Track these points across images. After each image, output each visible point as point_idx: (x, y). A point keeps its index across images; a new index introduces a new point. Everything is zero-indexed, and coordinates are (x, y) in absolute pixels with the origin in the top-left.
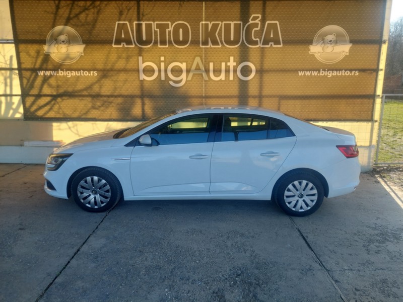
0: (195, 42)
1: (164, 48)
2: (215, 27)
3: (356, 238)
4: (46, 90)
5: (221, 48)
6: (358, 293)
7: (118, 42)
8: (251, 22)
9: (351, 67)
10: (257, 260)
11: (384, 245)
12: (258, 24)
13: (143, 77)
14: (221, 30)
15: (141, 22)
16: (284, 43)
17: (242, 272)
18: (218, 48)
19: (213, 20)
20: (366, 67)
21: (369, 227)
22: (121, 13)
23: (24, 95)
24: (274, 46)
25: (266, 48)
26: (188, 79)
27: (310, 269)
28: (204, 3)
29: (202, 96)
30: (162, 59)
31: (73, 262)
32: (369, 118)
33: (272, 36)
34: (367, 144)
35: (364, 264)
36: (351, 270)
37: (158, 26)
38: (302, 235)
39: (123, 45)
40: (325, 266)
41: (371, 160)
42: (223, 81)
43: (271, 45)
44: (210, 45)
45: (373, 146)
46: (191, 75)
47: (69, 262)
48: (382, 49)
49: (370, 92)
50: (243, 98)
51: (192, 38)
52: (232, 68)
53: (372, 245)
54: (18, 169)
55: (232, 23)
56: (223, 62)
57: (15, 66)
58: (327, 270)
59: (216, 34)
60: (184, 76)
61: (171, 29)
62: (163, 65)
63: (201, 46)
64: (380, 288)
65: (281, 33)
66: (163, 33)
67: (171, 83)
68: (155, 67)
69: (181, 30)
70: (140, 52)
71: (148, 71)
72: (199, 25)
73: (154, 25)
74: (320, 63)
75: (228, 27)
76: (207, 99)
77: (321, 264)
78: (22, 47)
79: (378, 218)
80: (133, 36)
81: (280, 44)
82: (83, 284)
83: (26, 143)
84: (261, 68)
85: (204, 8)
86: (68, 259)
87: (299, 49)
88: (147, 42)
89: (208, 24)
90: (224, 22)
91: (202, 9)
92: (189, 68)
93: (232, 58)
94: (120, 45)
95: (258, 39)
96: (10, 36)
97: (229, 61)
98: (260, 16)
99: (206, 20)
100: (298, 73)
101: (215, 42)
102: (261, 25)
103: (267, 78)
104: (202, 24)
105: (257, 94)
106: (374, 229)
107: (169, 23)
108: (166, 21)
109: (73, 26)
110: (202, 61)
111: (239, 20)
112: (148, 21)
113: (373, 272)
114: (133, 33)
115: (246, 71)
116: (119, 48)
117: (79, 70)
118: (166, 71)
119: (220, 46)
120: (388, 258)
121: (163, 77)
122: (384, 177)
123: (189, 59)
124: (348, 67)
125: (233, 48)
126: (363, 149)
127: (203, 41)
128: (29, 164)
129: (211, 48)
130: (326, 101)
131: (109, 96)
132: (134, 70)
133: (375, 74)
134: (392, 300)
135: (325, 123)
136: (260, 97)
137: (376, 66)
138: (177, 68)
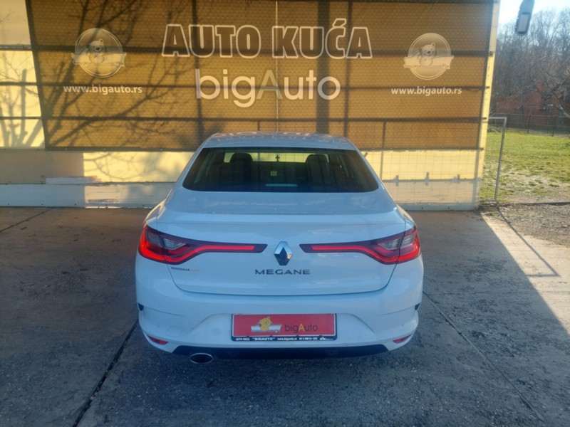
0: (266, 52)
1: (227, 58)
2: (291, 32)
3: (457, 269)
4: (72, 111)
5: (298, 59)
6: (456, 310)
7: (169, 50)
8: (334, 27)
9: (453, 84)
11: (485, 274)
12: (343, 30)
13: (203, 95)
14: (297, 37)
15: (198, 26)
16: (375, 53)
18: (295, 59)
19: (288, 25)
20: (470, 84)
21: (471, 260)
22: (170, 15)
23: (45, 119)
24: (362, 58)
25: (353, 60)
26: (258, 98)
28: (277, 2)
29: (275, 118)
32: (474, 145)
33: (359, 45)
34: (472, 177)
35: (464, 290)
36: (451, 294)
37: (220, 30)
39: (176, 54)
41: (477, 196)
42: (301, 100)
43: (359, 56)
44: (285, 56)
45: (479, 179)
46: (261, 92)
48: (489, 62)
49: (475, 114)
50: (322, 122)
51: (262, 46)
52: (311, 84)
53: (473, 275)
54: (42, 213)
55: (312, 29)
56: (301, 76)
57: (32, 77)
58: (426, 294)
59: (292, 42)
60: (252, 93)
61: (236, 34)
62: (226, 80)
63: (274, 57)
64: (478, 306)
65: (371, 41)
66: (226, 40)
67: (237, 102)
68: (216, 83)
69: (248, 37)
70: (197, 64)
71: (207, 87)
72: (271, 30)
73: (215, 28)
74: (417, 78)
75: (306, 33)
76: (282, 123)
78: (43, 55)
79: (481, 253)
80: (189, 45)
81: (369, 55)
83: (48, 180)
84: (347, 85)
85: (277, 9)
87: (392, 61)
88: (206, 51)
89: (282, 29)
90: (302, 27)
91: (275, 10)
92: (258, 84)
93: (311, 72)
94: (172, 53)
95: (343, 49)
96: (27, 41)
97: (308, 76)
98: (345, 20)
99: (279, 24)
101: (291, 52)
102: (346, 31)
103: (354, 96)
104: (275, 29)
105: (342, 117)
106: (477, 261)
107: (234, 27)
108: (230, 24)
109: (110, 29)
110: (275, 76)
111: (319, 25)
112: (206, 24)
113: (472, 295)
114: (187, 39)
115: (328, 88)
116: (171, 58)
117: (118, 86)
118: (230, 87)
119: (297, 57)
120: (488, 284)
121: (226, 96)
122: (491, 215)
123: (259, 72)
124: (449, 84)
125: (313, 60)
126: (468, 183)
127: (277, 50)
128: (53, 208)
129: (285, 59)
130: (424, 125)
131: (157, 119)
132: (189, 86)
133: (480, 92)
134: (488, 314)
135: (423, 152)
136: (346, 121)
137: (482, 83)
138: (243, 84)
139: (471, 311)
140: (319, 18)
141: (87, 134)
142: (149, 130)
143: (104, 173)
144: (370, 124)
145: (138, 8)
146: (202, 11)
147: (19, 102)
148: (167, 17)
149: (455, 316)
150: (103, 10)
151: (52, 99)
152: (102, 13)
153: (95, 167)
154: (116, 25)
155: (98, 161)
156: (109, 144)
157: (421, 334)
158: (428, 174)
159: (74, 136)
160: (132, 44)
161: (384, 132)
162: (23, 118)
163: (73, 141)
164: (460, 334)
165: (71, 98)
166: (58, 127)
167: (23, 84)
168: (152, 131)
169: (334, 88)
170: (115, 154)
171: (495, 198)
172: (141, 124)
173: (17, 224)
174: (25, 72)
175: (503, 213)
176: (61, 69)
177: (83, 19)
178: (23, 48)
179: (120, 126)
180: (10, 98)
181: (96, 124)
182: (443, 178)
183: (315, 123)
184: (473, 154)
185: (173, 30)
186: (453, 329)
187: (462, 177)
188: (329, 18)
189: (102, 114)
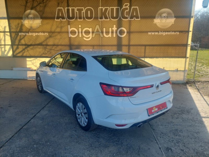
0: (96, 18)
1: (80, 21)
2: (106, 10)
4: (23, 42)
5: (109, 21)
6: (162, 134)
7: (58, 18)
8: (124, 7)
9: (175, 30)
11: (181, 115)
12: (128, 8)
13: (70, 35)
14: (109, 11)
15: (69, 8)
16: (141, 18)
18: (108, 21)
19: (105, 7)
20: (182, 30)
21: (177, 108)
22: (58, 4)
23: (12, 45)
24: (136, 19)
25: (132, 20)
26: (93, 37)
29: (100, 45)
31: (32, 121)
32: (184, 56)
33: (135, 14)
34: (183, 69)
35: (169, 123)
36: (162, 125)
37: (78, 10)
39: (61, 19)
40: (150, 124)
42: (110, 37)
43: (134, 19)
44: (104, 19)
46: (94, 34)
47: (30, 120)
48: (191, 20)
49: (185, 43)
50: (119, 46)
51: (94, 16)
52: (115, 31)
53: (175, 115)
54: (10, 81)
55: (115, 8)
56: (110, 28)
57: (7, 29)
59: (107, 14)
60: (91, 35)
61: (84, 11)
62: (80, 29)
63: (99, 20)
64: (173, 133)
65: (139, 12)
66: (80, 13)
67: (84, 38)
68: (76, 30)
69: (89, 12)
70: (69, 23)
71: (73, 32)
72: (98, 9)
74: (159, 28)
75: (112, 10)
76: (102, 47)
78: (11, 21)
79: (182, 104)
80: (66, 16)
81: (139, 19)
82: (35, 129)
83: (14, 69)
84: (130, 31)
86: (30, 119)
87: (149, 21)
88: (73, 18)
89: (102, 8)
90: (111, 8)
91: (99, 1)
92: (93, 31)
93: (115, 26)
94: (59, 19)
95: (128, 16)
96: (5, 16)
97: (113, 27)
98: (129, 4)
99: (101, 7)
100: (148, 33)
101: (106, 18)
102: (129, 9)
103: (132, 36)
104: (100, 8)
105: (127, 44)
107: (83, 8)
108: (82, 7)
109: (36, 11)
110: (100, 27)
111: (118, 6)
112: (72, 7)
113: (172, 126)
114: (65, 13)
115: (122, 32)
116: (59, 21)
117: (39, 32)
118: (82, 32)
119: (109, 20)
120: (181, 121)
121: (80, 36)
122: (191, 86)
123: (93, 26)
124: (173, 30)
125: (115, 21)
126: (181, 72)
127: (100, 17)
128: (16, 79)
129: (104, 21)
130: (163, 47)
131: (54, 45)
132: (66, 32)
133: (187, 33)
134: (177, 137)
135: (162, 58)
136: (129, 46)
137: (188, 30)
138: (87, 31)
139: (169, 135)
140: (118, 3)
141: (28, 51)
142: (51, 49)
143: (35, 66)
144: (139, 47)
145: (46, 2)
146: (70, 3)
147: (3, 39)
148: (57, 5)
149: (160, 138)
150: (33, 3)
151: (15, 38)
152: (33, 4)
153: (31, 63)
154: (38, 8)
155: (32, 61)
156: (36, 55)
158: (164, 68)
159: (23, 51)
160: (44, 15)
161: (145, 50)
162: (5, 45)
163: (23, 54)
164: (160, 148)
165: (22, 37)
166: (17, 48)
167: (4, 32)
168: (52, 50)
169: (124, 32)
170: (38, 59)
171: (194, 78)
172: (48, 47)
174: (5, 27)
175: (196, 85)
176: (18, 26)
177: (26, 6)
178: (4, 18)
179: (40, 48)
181: (31, 47)
182: (170, 70)
183: (116, 47)
184: (184, 59)
185: (59, 10)
186: (157, 145)
187: (179, 69)
188: (122, 3)
189: (33, 44)
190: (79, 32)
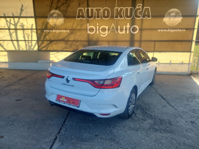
0: (112, 17)
1: (98, 20)
2: (121, 10)
3: (183, 97)
4: (47, 38)
6: (184, 112)
7: (79, 17)
9: (182, 28)
10: (144, 103)
11: (194, 99)
12: (140, 8)
13: (89, 32)
14: (124, 11)
16: (152, 17)
17: (139, 106)
18: (122, 19)
19: (121, 7)
20: (189, 27)
21: (188, 94)
22: (80, 4)
23: (38, 41)
24: (147, 18)
25: (144, 19)
26: (109, 33)
27: (165, 106)
29: (115, 41)
30: (98, 24)
32: (189, 50)
33: (146, 14)
34: (188, 62)
35: (186, 105)
36: (181, 106)
37: (96, 10)
38: (161, 96)
41: (189, 70)
42: (124, 34)
43: (146, 18)
44: (119, 18)
45: (191, 63)
46: (110, 31)
48: (196, 19)
49: (190, 39)
50: (132, 42)
51: (111, 15)
52: (128, 28)
53: (189, 99)
54: (37, 72)
55: (129, 8)
56: (124, 25)
57: (34, 27)
58: (172, 106)
59: (122, 13)
60: (107, 32)
61: (102, 11)
62: (98, 27)
63: (115, 18)
64: (192, 112)
65: (151, 12)
66: (98, 13)
67: (101, 35)
68: (94, 28)
69: (106, 12)
70: (88, 22)
71: (91, 30)
72: (114, 9)
73: (94, 9)
74: (168, 26)
75: (127, 10)
76: (117, 42)
77: (169, 104)
78: (38, 19)
79: (192, 91)
80: (85, 15)
81: (150, 17)
83: (39, 61)
84: (141, 28)
87: (159, 19)
88: (91, 17)
89: (118, 9)
90: (125, 8)
91: (116, 2)
92: (109, 28)
93: (128, 24)
94: (80, 18)
95: (140, 15)
96: (33, 15)
97: (127, 25)
98: (141, 5)
99: (117, 7)
100: (158, 30)
101: (121, 17)
102: (142, 9)
103: (144, 33)
104: (116, 9)
105: (139, 40)
106: (190, 94)
107: (101, 8)
109: (60, 10)
110: (115, 25)
111: (132, 7)
112: (92, 7)
113: (190, 107)
114: (85, 13)
115: (134, 29)
116: (79, 20)
117: (61, 29)
118: (99, 30)
119: (123, 18)
120: (196, 103)
121: (98, 33)
122: (195, 77)
123: (109, 24)
124: (180, 28)
125: (129, 19)
126: (186, 65)
127: (116, 16)
128: (40, 70)
129: (119, 19)
130: (170, 43)
131: (74, 41)
132: (85, 30)
133: (192, 31)
134: (196, 114)
135: (169, 53)
136: (140, 41)
137: (193, 27)
138: (104, 28)
139: (190, 113)
140: (132, 4)
141: (51, 45)
142: (71, 44)
143: (57, 59)
144: (149, 43)
145: (69, 3)
146: (90, 3)
147: (31, 35)
148: (78, 5)
149: (183, 115)
150: (58, 3)
151: (41, 34)
152: (57, 5)
153: (54, 56)
154: (62, 8)
155: (55, 55)
156: (59, 49)
157: (171, 121)
158: (171, 61)
159: (48, 46)
160: (67, 15)
161: (155, 46)
162: (32, 41)
163: (47, 49)
164: (186, 122)
165: (47, 33)
166: (42, 43)
167: (32, 29)
168: (73, 45)
169: (137, 29)
170: (60, 52)
171: (197, 70)
172: (69, 43)
173: (29, 76)
174: (32, 25)
176: (43, 24)
177: (51, 7)
178: (32, 17)
179: (62, 43)
180: (28, 33)
181: (55, 42)
182: (176, 63)
183: (129, 42)
184: (188, 54)
185: (80, 10)
186: (183, 120)
187: (184, 62)
188: (135, 4)
189: (56, 39)
190: (96, 30)
